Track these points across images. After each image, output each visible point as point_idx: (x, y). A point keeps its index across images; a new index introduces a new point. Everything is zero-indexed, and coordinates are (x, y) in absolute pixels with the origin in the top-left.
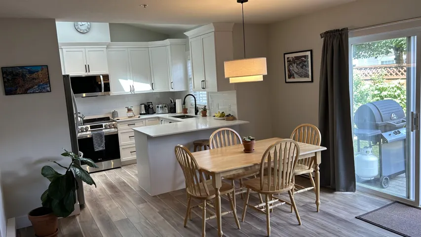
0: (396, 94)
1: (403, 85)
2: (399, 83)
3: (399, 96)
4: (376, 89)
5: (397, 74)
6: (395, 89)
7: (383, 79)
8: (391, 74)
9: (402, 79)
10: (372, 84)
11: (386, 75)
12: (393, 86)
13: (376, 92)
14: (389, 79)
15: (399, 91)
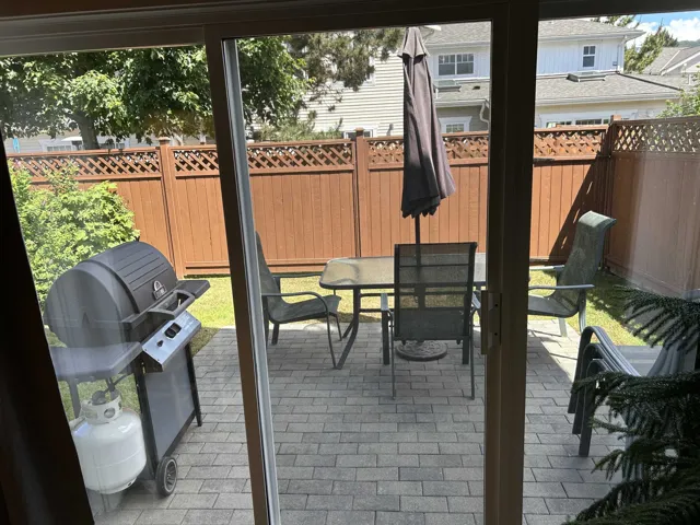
0: (106, 212)
1: (115, 193)
2: (107, 189)
3: (112, 214)
4: (65, 205)
5: (98, 171)
6: (104, 202)
7: (73, 182)
8: (87, 171)
9: (112, 181)
10: (52, 194)
11: (77, 172)
12: (98, 196)
13: (65, 212)
14: (84, 182)
15: (110, 207)
